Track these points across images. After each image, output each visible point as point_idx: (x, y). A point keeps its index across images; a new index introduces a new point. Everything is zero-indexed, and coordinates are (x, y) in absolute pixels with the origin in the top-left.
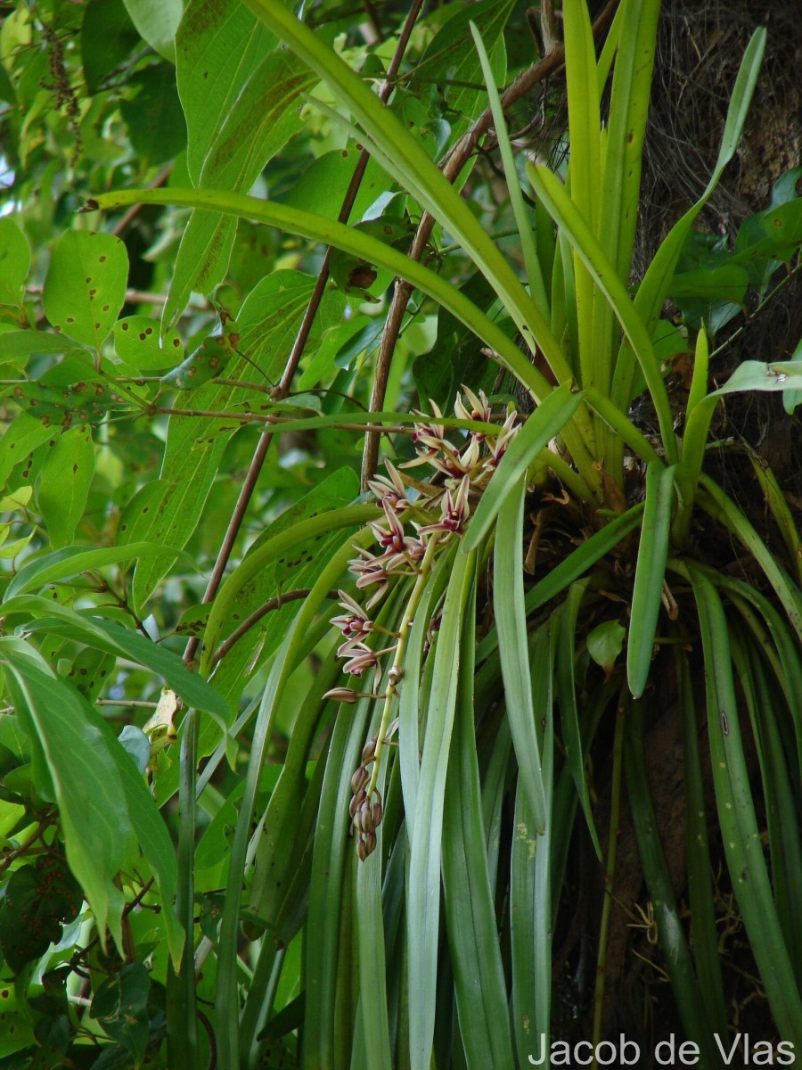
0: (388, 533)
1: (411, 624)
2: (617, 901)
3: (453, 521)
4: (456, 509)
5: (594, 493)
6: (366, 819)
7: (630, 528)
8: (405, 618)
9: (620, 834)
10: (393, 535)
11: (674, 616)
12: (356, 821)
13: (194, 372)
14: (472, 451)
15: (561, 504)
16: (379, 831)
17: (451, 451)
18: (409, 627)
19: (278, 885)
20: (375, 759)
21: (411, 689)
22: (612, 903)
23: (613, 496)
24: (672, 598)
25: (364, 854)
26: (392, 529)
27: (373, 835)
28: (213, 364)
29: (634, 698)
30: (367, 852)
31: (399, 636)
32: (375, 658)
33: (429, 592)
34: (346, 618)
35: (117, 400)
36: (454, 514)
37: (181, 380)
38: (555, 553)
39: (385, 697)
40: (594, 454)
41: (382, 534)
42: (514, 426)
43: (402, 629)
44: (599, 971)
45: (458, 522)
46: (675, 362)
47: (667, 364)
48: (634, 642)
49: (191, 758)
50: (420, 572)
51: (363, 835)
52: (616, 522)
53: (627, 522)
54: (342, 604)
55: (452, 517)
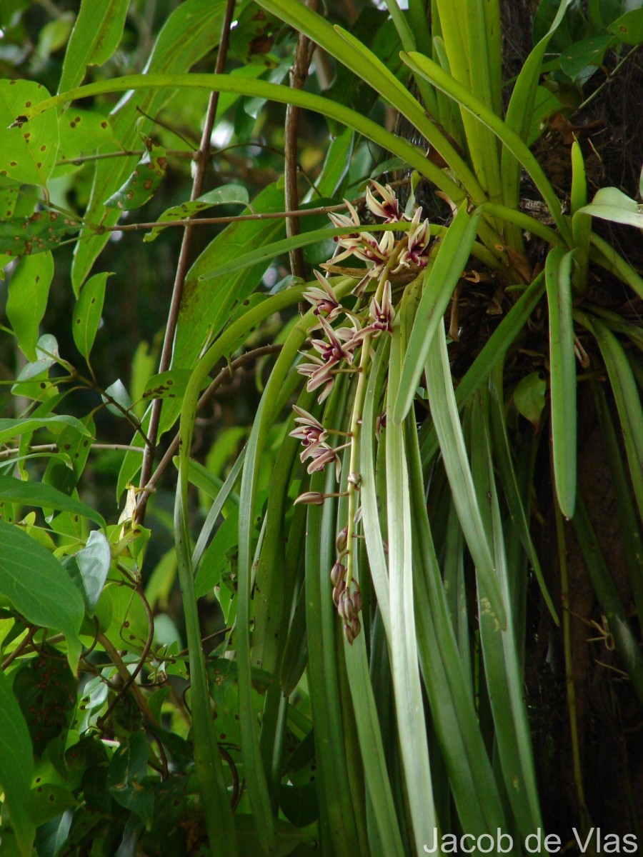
0: (328, 346)
1: (360, 422)
2: (575, 614)
3: (382, 324)
4: (382, 312)
5: (500, 260)
6: (349, 607)
7: (538, 298)
8: (354, 417)
9: (568, 553)
10: (332, 347)
11: (586, 364)
12: (340, 611)
13: (132, 195)
14: (388, 238)
15: (473, 283)
16: (360, 614)
17: (370, 243)
18: (359, 426)
19: (276, 636)
20: (348, 552)
21: (369, 493)
22: (571, 616)
23: (517, 261)
24: (582, 349)
25: (351, 638)
26: (331, 342)
27: (357, 620)
28: (147, 186)
29: (567, 519)
30: (353, 635)
31: (351, 435)
32: (334, 454)
33: (371, 391)
34: (302, 429)
35: (69, 223)
36: (382, 317)
37: (122, 203)
38: (473, 305)
39: (348, 495)
40: (495, 227)
41: (322, 347)
42: (421, 221)
43: (353, 428)
44: (568, 680)
45: (387, 324)
46: (552, 119)
47: (545, 121)
48: (559, 463)
49: (185, 542)
50: (361, 370)
51: (348, 621)
52: (524, 296)
53: (534, 293)
54: (298, 420)
55: (381, 320)
